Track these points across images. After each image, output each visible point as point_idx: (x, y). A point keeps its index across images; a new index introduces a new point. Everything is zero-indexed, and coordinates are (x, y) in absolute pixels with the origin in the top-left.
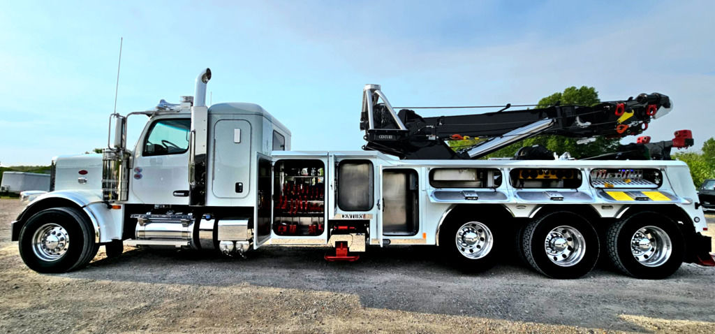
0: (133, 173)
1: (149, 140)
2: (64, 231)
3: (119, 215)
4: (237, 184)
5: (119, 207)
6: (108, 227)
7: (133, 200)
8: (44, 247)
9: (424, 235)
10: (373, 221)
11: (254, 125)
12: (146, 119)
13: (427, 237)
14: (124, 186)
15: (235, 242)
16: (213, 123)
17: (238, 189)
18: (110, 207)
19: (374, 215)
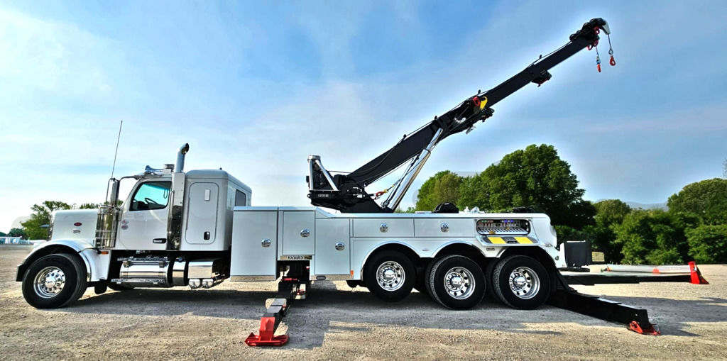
0: (120, 224)
1: (136, 198)
2: (61, 273)
3: (106, 258)
4: (205, 233)
5: (107, 253)
6: (97, 269)
7: (119, 247)
8: (44, 286)
9: (352, 272)
10: (311, 262)
11: (220, 187)
12: (134, 182)
13: (355, 274)
14: (113, 235)
15: (201, 280)
16: (189, 185)
17: (206, 237)
18: (99, 253)
19: (313, 257)
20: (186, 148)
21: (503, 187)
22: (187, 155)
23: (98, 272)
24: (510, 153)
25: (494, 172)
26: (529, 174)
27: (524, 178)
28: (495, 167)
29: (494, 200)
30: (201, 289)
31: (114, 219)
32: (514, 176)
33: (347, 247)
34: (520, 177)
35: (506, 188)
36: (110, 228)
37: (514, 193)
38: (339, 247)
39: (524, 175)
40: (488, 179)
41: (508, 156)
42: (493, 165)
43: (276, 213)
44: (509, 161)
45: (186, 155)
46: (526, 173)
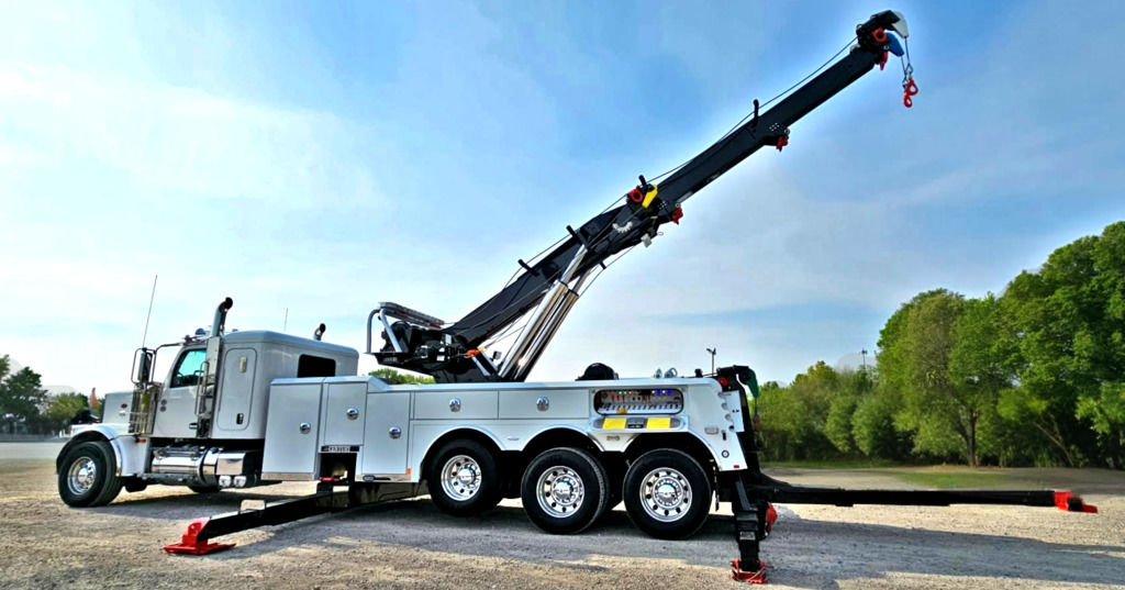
0: (160, 405)
1: (181, 370)
2: (94, 466)
3: (143, 448)
4: (239, 415)
5: (144, 441)
6: (129, 461)
7: (157, 434)
8: (77, 480)
9: (409, 471)
10: (359, 455)
11: (259, 354)
12: (177, 350)
13: (412, 473)
14: (150, 419)
15: (233, 477)
16: (225, 352)
17: (239, 421)
18: (137, 441)
19: (361, 448)
20: (228, 303)
21: (1048, 317)
22: (230, 313)
23: (132, 464)
24: (1063, 244)
25: (1027, 287)
26: (1113, 285)
27: (1102, 296)
28: (1030, 276)
29: (1029, 346)
30: (233, 490)
31: (152, 398)
32: (1074, 293)
33: (404, 434)
34: (1093, 293)
35: (1055, 319)
36: (146, 410)
37: (1076, 329)
38: (394, 434)
39: (1101, 288)
40: (1015, 302)
41: (1059, 252)
42: (1024, 272)
43: (319, 386)
44: (1065, 263)
45: (227, 315)
46: (1105, 285)
